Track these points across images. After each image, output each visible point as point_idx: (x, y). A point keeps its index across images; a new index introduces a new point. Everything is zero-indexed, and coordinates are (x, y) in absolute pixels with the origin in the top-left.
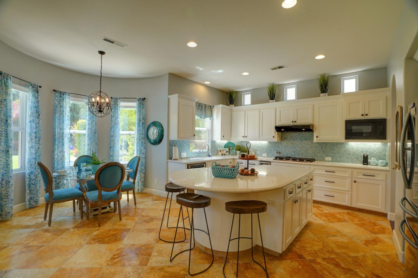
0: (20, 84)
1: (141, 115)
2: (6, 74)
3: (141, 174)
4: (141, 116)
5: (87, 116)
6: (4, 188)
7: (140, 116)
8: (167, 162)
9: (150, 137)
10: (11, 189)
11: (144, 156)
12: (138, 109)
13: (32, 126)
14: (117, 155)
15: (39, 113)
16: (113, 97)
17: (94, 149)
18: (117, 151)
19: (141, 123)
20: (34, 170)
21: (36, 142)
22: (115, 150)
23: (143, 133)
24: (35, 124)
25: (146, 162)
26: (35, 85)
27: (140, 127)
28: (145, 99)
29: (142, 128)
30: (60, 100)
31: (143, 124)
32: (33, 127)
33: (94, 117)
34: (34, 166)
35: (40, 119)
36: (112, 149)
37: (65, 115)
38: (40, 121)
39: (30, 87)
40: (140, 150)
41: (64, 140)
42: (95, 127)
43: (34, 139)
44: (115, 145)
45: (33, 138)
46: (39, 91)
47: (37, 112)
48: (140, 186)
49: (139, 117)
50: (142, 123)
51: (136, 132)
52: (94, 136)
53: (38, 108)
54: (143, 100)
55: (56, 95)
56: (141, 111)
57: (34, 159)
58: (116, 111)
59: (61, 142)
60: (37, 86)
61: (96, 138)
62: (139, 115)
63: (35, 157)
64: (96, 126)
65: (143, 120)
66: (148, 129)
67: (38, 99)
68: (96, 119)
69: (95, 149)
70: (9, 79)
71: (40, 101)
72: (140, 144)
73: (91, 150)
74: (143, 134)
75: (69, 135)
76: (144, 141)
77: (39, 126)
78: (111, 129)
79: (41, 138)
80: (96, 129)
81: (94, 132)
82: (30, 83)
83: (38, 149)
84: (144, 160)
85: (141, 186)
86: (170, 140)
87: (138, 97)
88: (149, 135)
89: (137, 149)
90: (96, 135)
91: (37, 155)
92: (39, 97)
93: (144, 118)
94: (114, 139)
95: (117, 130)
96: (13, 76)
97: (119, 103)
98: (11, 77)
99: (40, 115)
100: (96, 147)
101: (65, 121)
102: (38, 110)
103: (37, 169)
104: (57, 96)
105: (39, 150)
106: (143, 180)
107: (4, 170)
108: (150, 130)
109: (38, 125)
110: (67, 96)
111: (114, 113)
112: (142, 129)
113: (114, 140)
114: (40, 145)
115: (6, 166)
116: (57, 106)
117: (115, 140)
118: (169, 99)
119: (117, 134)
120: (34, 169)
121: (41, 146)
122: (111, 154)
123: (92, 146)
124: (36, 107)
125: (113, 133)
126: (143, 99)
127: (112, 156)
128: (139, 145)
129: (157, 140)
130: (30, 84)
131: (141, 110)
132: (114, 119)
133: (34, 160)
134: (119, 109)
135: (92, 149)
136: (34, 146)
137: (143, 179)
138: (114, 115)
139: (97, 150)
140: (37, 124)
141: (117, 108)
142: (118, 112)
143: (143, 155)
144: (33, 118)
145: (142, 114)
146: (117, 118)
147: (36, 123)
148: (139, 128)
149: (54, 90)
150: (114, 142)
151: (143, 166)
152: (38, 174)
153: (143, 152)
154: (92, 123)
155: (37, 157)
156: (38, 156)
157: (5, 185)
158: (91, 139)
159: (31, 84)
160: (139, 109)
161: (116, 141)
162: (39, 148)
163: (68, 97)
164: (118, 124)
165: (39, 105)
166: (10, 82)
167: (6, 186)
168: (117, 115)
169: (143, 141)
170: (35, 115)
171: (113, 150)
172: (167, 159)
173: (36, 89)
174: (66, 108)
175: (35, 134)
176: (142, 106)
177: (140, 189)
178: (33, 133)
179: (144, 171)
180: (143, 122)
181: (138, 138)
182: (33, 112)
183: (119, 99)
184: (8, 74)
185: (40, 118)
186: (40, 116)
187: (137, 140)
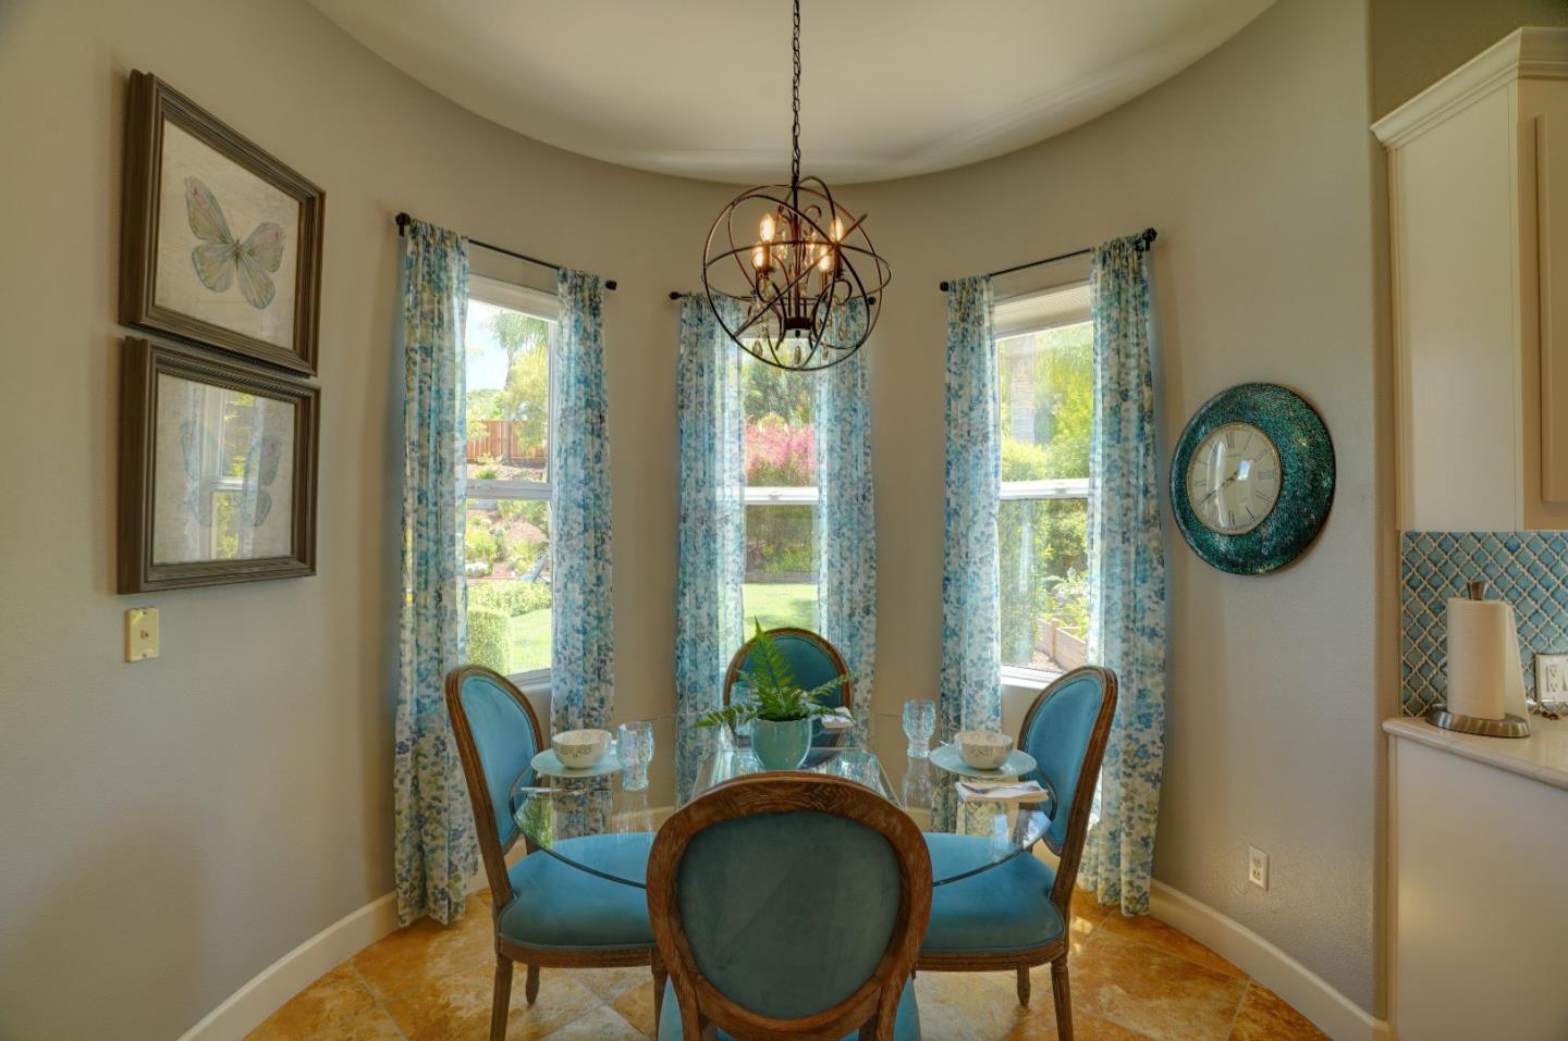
0: (525, 284)
1: (1128, 356)
2: (438, 233)
3: (1138, 782)
4: (1132, 362)
5: (824, 407)
6: (428, 771)
7: (1123, 365)
8: (1385, 739)
9: (1203, 511)
10: (451, 782)
11: (1161, 655)
12: (1109, 318)
13: (571, 472)
14: (981, 631)
15: (603, 407)
16: (949, 281)
17: (858, 585)
18: (980, 603)
19: (1134, 415)
20: (581, 687)
21: (588, 553)
22: (970, 600)
23: (1151, 480)
24: (579, 460)
25: (1171, 696)
26: (583, 278)
27: (1127, 439)
28: (1150, 235)
29: (1142, 451)
30: (698, 335)
31: (1145, 416)
32: (574, 476)
33: (855, 410)
34: (581, 669)
35: (607, 439)
36: (951, 590)
37: (718, 410)
38: (607, 446)
39: (560, 290)
40: (1127, 607)
41: (719, 539)
42: (865, 463)
43: (579, 534)
44: (971, 569)
45: (574, 533)
46: (602, 306)
47: (589, 404)
48: (1124, 865)
49: (1115, 371)
50: (1141, 409)
51: (1099, 482)
52: (855, 514)
53: (598, 385)
54: (1137, 249)
55: (684, 316)
56: (1132, 330)
57: (578, 632)
58: (974, 361)
59: (702, 551)
60: (596, 280)
61: (872, 525)
62: (1114, 359)
63: (584, 622)
64: (869, 459)
65: (1147, 392)
66: (1183, 452)
67: (596, 340)
68: (867, 420)
69: (865, 585)
70: (452, 254)
71: (604, 352)
72: (1126, 564)
73: (846, 596)
74: (1146, 492)
75: (740, 511)
76: (1154, 544)
77: (601, 472)
78: (948, 473)
79: (610, 533)
80: (870, 476)
81: (861, 492)
82: (558, 268)
83: (598, 585)
84: (1159, 678)
85: (1132, 871)
86: (1412, 536)
87: (1101, 238)
88: (1196, 494)
89: (1108, 598)
90: (871, 512)
91: (589, 614)
92: (602, 331)
93: (1149, 376)
94: (962, 528)
95: (982, 472)
96: (471, 241)
97: (986, 309)
98: (465, 246)
99: (606, 419)
100: (869, 577)
101: (722, 439)
102: (598, 394)
103: (592, 681)
104: (685, 322)
105: (602, 589)
106: (1153, 827)
107: (429, 686)
108: (1205, 454)
109: (598, 467)
110: (730, 314)
111: (960, 375)
112: (1137, 454)
113: (966, 536)
114: (607, 565)
115: (435, 663)
116: (687, 370)
117: (972, 536)
118: (1382, 155)
119: (980, 497)
120: (580, 680)
121: (609, 568)
122: (951, 622)
123: (847, 572)
124: (586, 381)
125: (956, 494)
126: (1137, 243)
127: (954, 633)
128: (1118, 570)
129: (1265, 532)
130: (561, 272)
131: (1126, 320)
132: (963, 405)
133: (581, 637)
134: (987, 343)
135: (847, 585)
136: (578, 570)
137: (1147, 820)
138: (961, 387)
139: (873, 592)
140: (590, 464)
141: (976, 338)
142: (981, 363)
143: (1149, 647)
144: (574, 434)
145: (1134, 350)
146: (978, 400)
147: (586, 459)
148: (1116, 454)
149: (674, 296)
150: (964, 550)
151: (1148, 726)
152: (596, 705)
153: (1149, 621)
154: (849, 444)
155: (589, 623)
156: (599, 619)
157: (432, 758)
158: (844, 530)
159: (565, 276)
160: (1115, 314)
161: (973, 546)
162: (604, 578)
163: (734, 317)
164: (985, 437)
165: (603, 371)
166: (455, 268)
167: (434, 764)
168: (975, 382)
169: (1150, 539)
170: (583, 419)
171: (958, 600)
172: (1384, 713)
173: (590, 296)
174: (723, 375)
175: (582, 510)
176: (1132, 290)
177: (1124, 889)
178: (575, 509)
179: (1155, 766)
180: (1146, 405)
181: (1110, 519)
182: (575, 404)
183: (987, 281)
184: (446, 229)
185: (607, 434)
186: (606, 425)
187: (1102, 534)
